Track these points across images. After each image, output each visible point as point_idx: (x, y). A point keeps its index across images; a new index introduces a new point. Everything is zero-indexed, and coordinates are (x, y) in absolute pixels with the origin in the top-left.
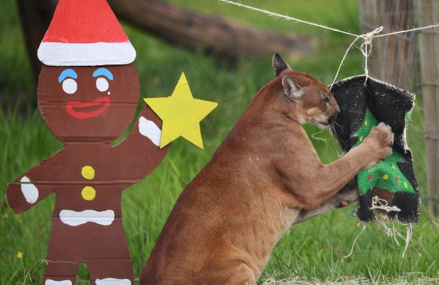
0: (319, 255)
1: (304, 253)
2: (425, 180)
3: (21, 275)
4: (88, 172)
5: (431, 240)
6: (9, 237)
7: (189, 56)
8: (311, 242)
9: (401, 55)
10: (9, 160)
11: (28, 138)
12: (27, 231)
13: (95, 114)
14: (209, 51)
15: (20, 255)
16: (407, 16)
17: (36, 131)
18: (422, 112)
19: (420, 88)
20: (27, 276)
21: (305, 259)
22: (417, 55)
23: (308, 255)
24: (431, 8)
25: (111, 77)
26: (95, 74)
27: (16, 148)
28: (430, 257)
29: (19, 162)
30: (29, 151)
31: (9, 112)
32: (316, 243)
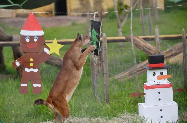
0: (80, 112)
1: (77, 111)
2: (105, 95)
3: (13, 116)
4: (31, 60)
5: (106, 109)
6: (11, 107)
7: (52, 67)
8: (79, 109)
9: (99, 67)
10: (11, 90)
11: (15, 85)
12: (15, 106)
13: (34, 47)
14: (56, 66)
15: (13, 111)
16: (101, 58)
17: (17, 83)
18: (104, 80)
19: (104, 74)
20: (15, 116)
21: (77, 113)
22: (103, 67)
23: (78, 112)
24: (106, 56)
25: (38, 38)
26: (34, 38)
27: (13, 87)
28: (105, 112)
29: (13, 90)
30: (16, 88)
31: (11, 78)
32: (80, 109)
